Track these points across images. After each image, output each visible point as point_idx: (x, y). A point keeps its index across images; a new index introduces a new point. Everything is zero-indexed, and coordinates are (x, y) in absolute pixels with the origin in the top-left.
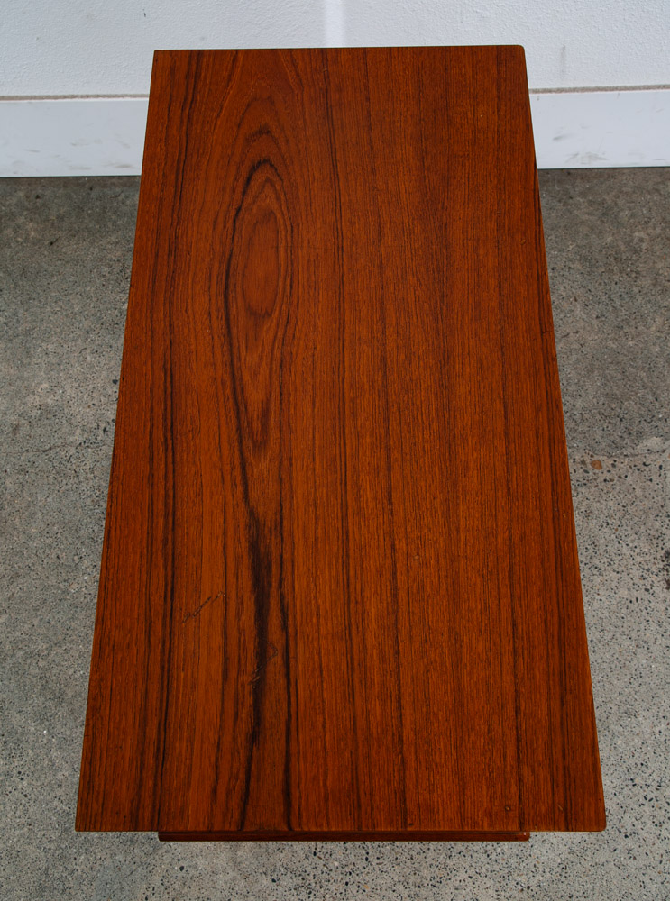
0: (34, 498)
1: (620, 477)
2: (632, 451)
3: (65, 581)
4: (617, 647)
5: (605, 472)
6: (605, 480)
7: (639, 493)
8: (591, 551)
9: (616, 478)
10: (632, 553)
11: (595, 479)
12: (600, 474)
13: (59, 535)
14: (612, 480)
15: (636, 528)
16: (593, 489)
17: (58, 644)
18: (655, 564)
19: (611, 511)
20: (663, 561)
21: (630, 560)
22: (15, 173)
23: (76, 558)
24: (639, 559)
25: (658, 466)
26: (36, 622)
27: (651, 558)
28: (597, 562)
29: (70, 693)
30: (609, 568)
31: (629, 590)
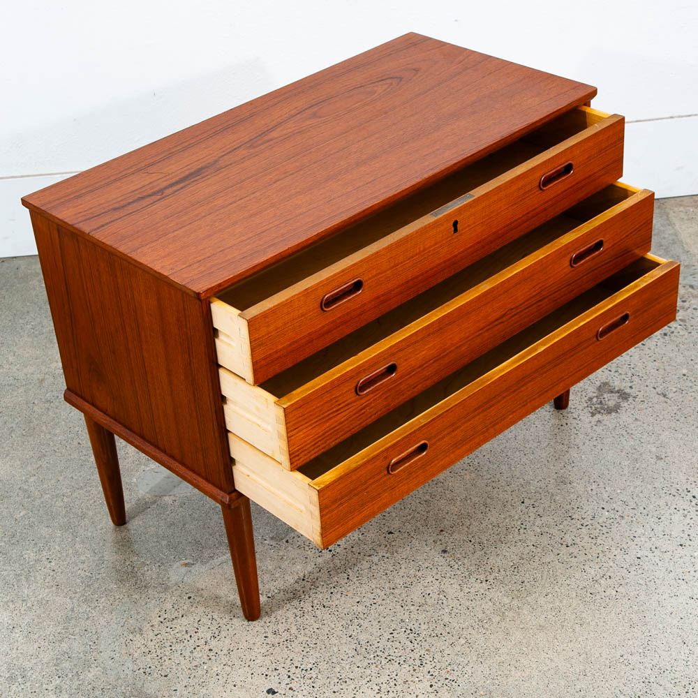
18: (580, 405)
20: (587, 403)
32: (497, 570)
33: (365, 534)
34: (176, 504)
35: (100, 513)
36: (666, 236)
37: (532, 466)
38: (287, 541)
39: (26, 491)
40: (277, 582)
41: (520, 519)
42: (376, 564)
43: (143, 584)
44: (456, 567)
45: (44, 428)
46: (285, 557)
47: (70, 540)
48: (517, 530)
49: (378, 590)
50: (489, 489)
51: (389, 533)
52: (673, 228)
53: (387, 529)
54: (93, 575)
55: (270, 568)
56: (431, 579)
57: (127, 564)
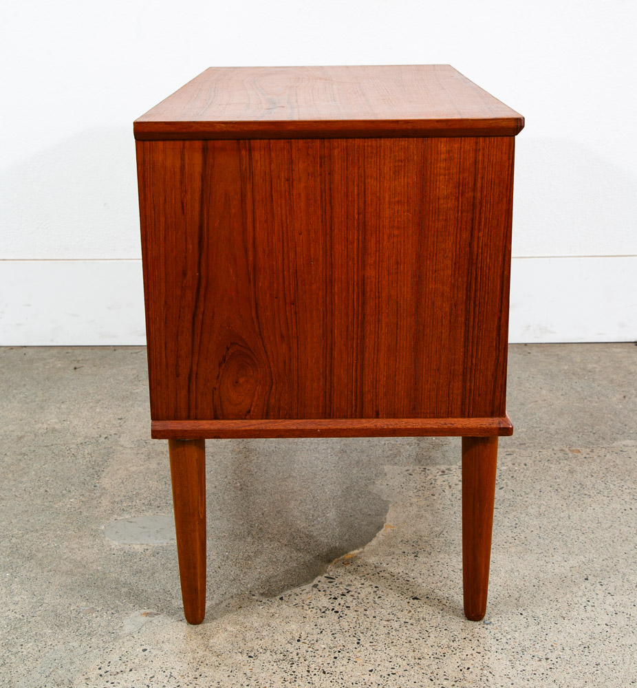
0: (29, 466)
1: (599, 456)
2: (608, 446)
3: (50, 502)
4: (616, 531)
5: (584, 454)
6: (585, 458)
7: (619, 463)
8: (578, 487)
9: (595, 457)
10: (620, 488)
11: (575, 457)
12: (579, 455)
13: (50, 481)
14: (592, 458)
15: (621, 478)
16: (574, 461)
17: (35, 531)
19: (595, 470)
21: (619, 491)
23: (64, 491)
24: (627, 491)
26: (14, 521)
28: (586, 492)
30: (599, 495)
31: (621, 505)
32: (560, 648)
33: (383, 597)
34: (147, 552)
35: (51, 556)
37: (594, 545)
38: (281, 599)
40: (263, 641)
41: (585, 595)
42: (396, 630)
43: (87, 631)
44: (504, 640)
45: (10, 476)
46: (277, 615)
47: (6, 580)
48: (582, 607)
49: (399, 659)
50: (541, 563)
51: (414, 599)
53: (411, 594)
54: (25, 618)
55: (256, 625)
56: (471, 651)
57: (72, 608)
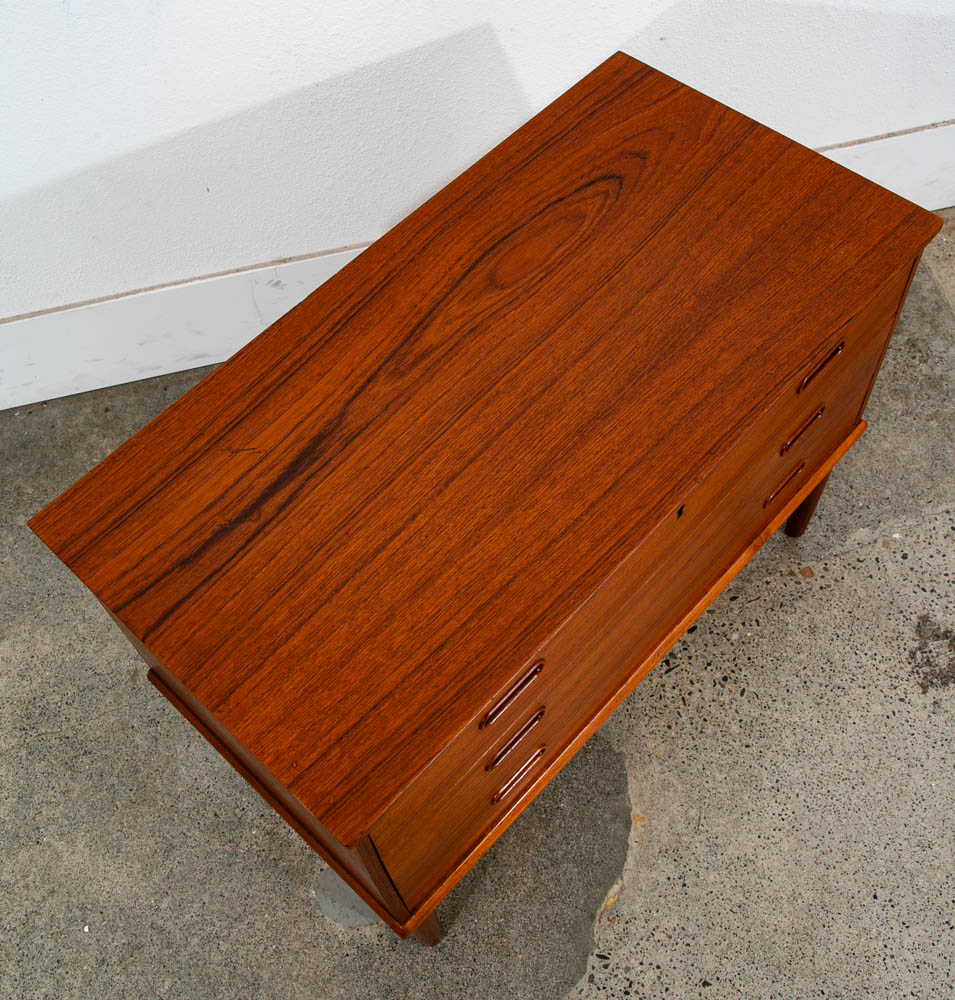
0: (172, 752)
1: (836, 580)
2: (842, 549)
3: (230, 842)
4: (887, 773)
5: (818, 578)
6: (821, 588)
7: (861, 593)
8: (828, 670)
9: (833, 583)
10: (874, 662)
11: (810, 589)
12: (814, 582)
13: (211, 789)
14: (829, 586)
15: (870, 633)
16: (811, 601)
17: (239, 919)
18: (902, 668)
19: (838, 620)
20: (910, 663)
21: (874, 670)
22: (77, 389)
23: (237, 810)
24: (882, 667)
25: (874, 559)
26: (206, 898)
27: (896, 662)
28: (838, 681)
29: (266, 975)
30: (853, 685)
31: (882, 704)
35: (278, 974)
36: (926, 294)
37: (869, 813)
39: (162, 930)
41: (880, 934)
45: (159, 783)
48: (881, 961)
50: (821, 869)
51: (704, 985)
52: (930, 276)
53: (699, 975)
